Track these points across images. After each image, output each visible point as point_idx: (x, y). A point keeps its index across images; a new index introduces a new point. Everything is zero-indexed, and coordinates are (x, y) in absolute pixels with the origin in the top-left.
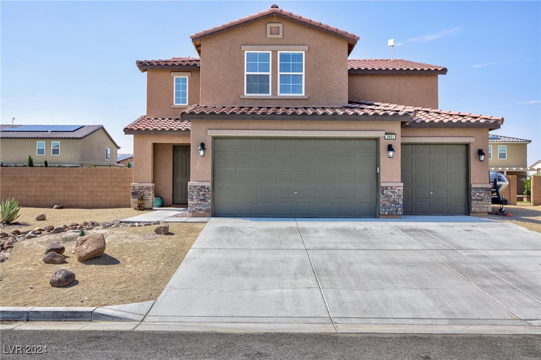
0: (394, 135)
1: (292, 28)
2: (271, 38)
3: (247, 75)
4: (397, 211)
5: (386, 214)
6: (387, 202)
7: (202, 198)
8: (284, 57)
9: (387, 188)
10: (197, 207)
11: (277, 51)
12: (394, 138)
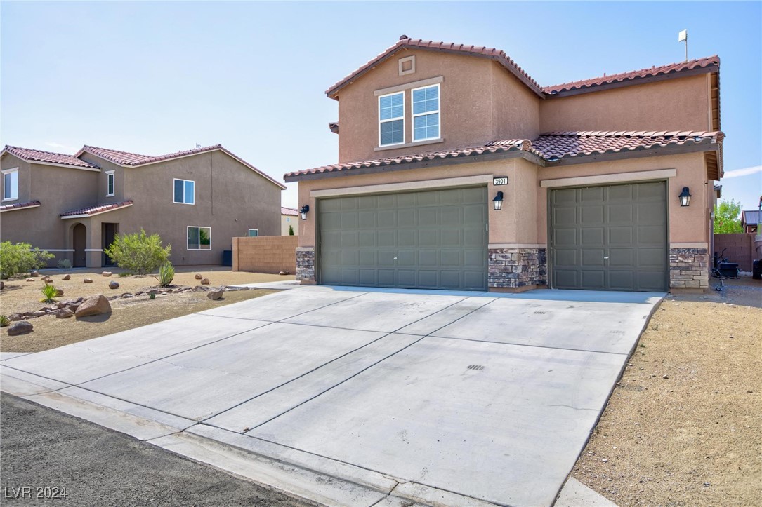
0: (506, 179)
1: (425, 59)
2: (403, 76)
3: (381, 123)
4: (509, 282)
5: (495, 286)
6: (497, 271)
7: (307, 264)
8: (419, 95)
9: (495, 251)
10: (303, 274)
11: (410, 90)
12: (506, 183)
